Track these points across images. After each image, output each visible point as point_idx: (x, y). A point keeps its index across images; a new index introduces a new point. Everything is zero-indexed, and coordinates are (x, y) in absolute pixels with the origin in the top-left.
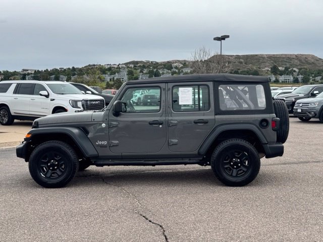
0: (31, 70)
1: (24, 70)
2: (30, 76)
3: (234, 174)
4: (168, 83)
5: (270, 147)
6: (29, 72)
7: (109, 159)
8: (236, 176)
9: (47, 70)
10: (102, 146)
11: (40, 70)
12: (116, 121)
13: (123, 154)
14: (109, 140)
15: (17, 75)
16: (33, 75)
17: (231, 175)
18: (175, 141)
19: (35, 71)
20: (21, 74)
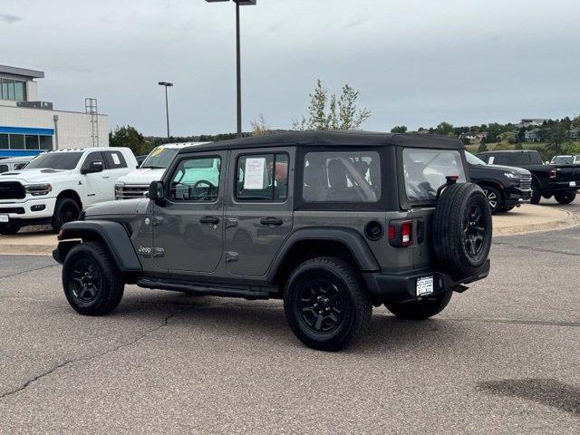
0: (537, 121)
1: (524, 121)
2: (531, 132)
3: (318, 326)
4: (231, 149)
5: (378, 279)
6: (534, 124)
7: (158, 278)
8: (320, 331)
9: (567, 118)
10: (146, 255)
11: (554, 119)
12: (162, 214)
13: (170, 271)
14: (153, 246)
15: (510, 131)
16: (537, 130)
17: (313, 328)
18: (233, 254)
19: (545, 122)
20: (518, 129)
